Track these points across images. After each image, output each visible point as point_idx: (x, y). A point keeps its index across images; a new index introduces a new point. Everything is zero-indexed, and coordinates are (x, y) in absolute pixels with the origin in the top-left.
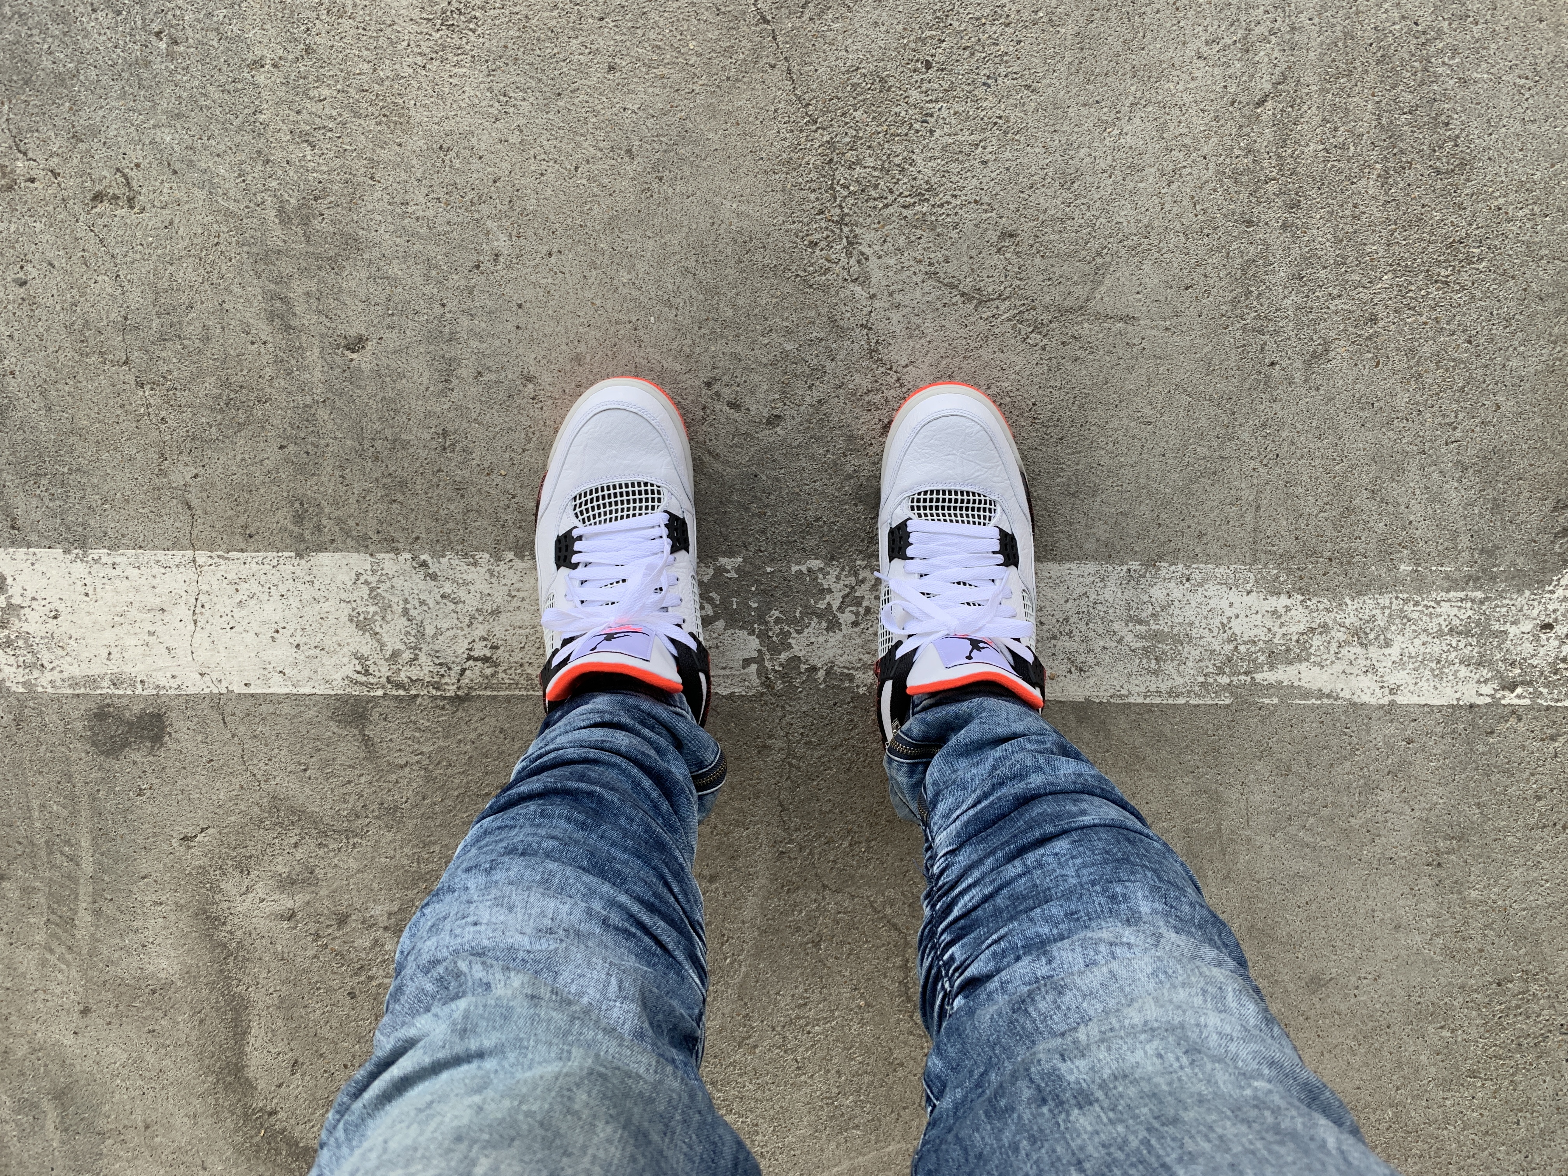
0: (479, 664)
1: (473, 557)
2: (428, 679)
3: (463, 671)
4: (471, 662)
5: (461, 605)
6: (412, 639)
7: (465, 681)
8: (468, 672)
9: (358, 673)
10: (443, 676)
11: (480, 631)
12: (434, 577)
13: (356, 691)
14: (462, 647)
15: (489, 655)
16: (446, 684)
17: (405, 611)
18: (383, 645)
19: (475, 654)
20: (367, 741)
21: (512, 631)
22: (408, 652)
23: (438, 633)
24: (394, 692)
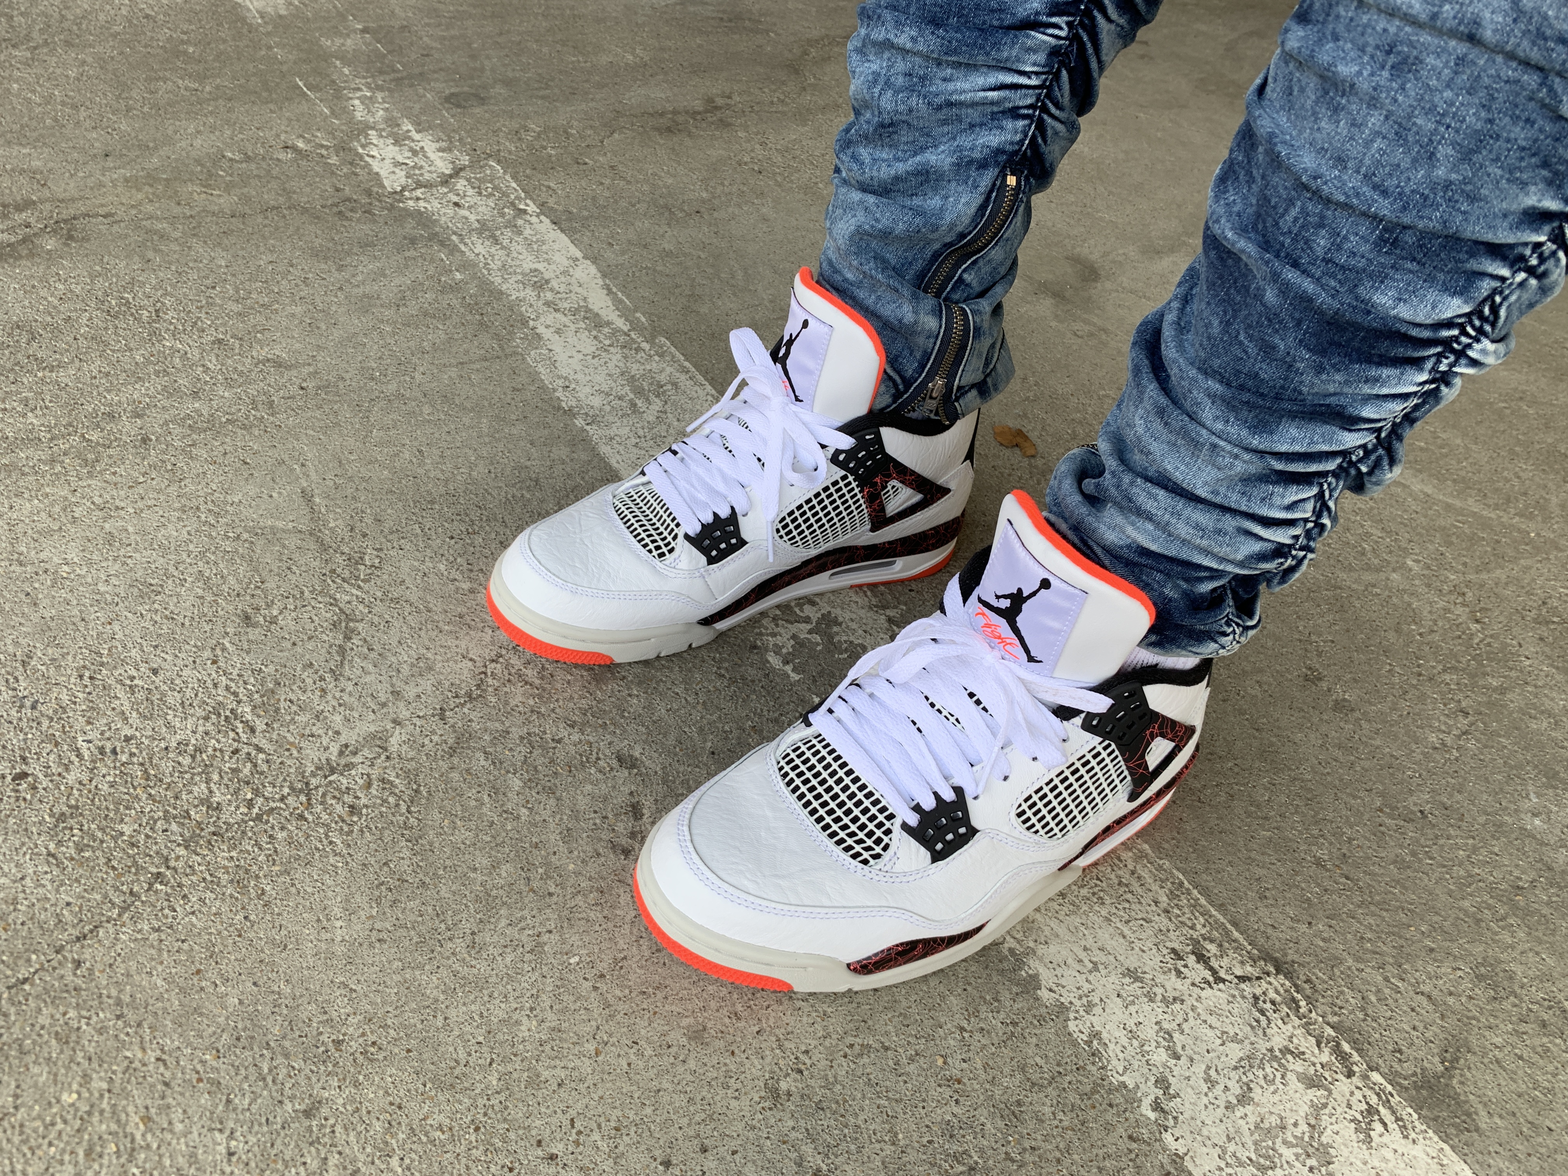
0: (1214, 963)
1: (1089, 1043)
2: (1297, 1022)
3: (1242, 979)
4: (1222, 974)
5: (1166, 1025)
6: (1268, 1070)
7: (1249, 970)
8: (1239, 972)
9: (1385, 1125)
10: (1273, 1003)
11: (1173, 983)
12: (1162, 1083)
13: (1408, 1112)
14: (1215, 996)
15: (1193, 958)
16: (1277, 992)
17: (1244, 1099)
18: (1318, 1109)
19: (1208, 974)
20: (1451, 1062)
21: (1138, 944)
22: (1291, 1067)
23: (1225, 1038)
24: (1356, 1057)
